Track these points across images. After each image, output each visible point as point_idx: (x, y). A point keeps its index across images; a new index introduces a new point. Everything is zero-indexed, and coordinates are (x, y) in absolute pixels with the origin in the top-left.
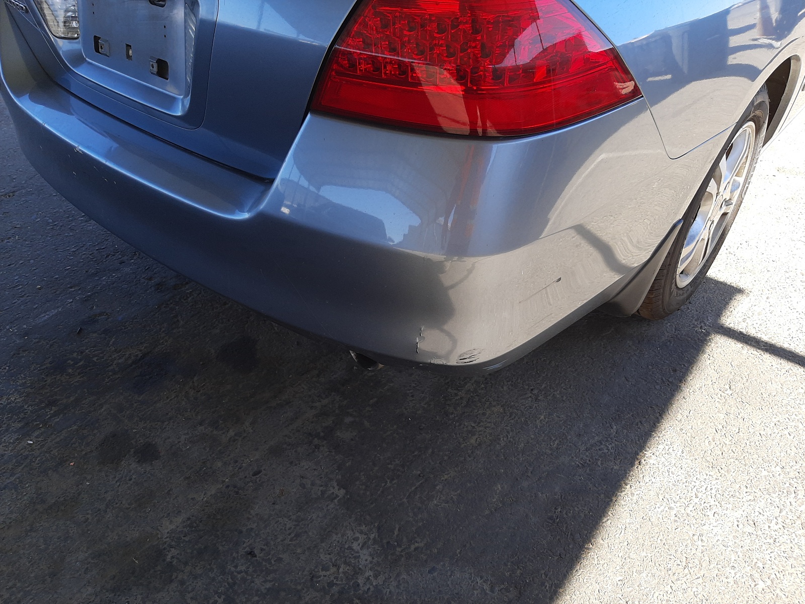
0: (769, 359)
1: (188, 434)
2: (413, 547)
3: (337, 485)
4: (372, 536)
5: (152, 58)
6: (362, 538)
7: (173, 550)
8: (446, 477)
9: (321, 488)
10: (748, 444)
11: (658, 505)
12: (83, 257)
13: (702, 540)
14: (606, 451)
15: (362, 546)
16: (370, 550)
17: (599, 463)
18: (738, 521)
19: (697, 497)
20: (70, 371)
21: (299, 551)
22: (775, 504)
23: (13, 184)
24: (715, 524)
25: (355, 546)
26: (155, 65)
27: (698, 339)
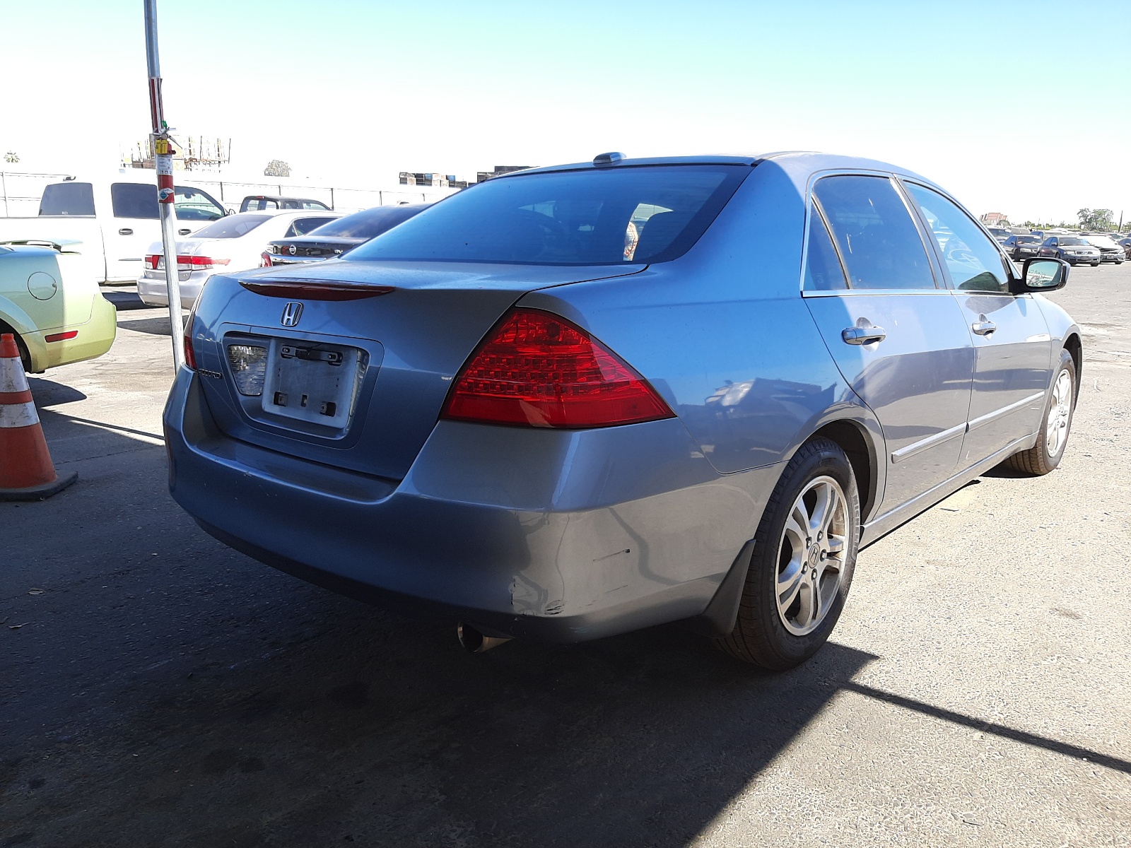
0: (891, 707)
1: (293, 752)
2: (509, 837)
3: (439, 792)
4: (470, 829)
5: (323, 402)
6: (459, 831)
7: (271, 834)
8: (549, 788)
9: (423, 794)
10: (859, 768)
11: (760, 811)
12: (198, 621)
13: (800, 837)
14: (712, 771)
15: (459, 836)
16: (466, 838)
17: (705, 780)
18: (839, 825)
19: (800, 806)
20: (179, 705)
21: (396, 838)
22: (880, 813)
23: (127, 565)
24: (815, 826)
25: (453, 836)
26: (325, 407)
27: (821, 690)
